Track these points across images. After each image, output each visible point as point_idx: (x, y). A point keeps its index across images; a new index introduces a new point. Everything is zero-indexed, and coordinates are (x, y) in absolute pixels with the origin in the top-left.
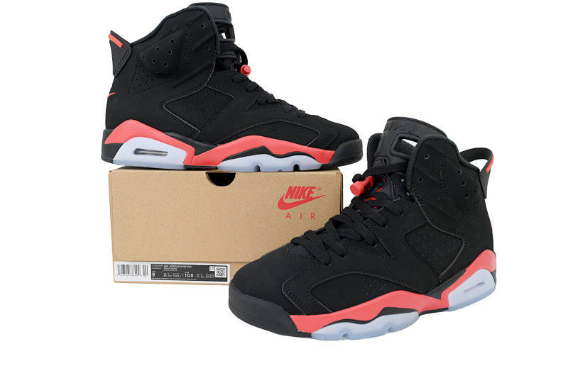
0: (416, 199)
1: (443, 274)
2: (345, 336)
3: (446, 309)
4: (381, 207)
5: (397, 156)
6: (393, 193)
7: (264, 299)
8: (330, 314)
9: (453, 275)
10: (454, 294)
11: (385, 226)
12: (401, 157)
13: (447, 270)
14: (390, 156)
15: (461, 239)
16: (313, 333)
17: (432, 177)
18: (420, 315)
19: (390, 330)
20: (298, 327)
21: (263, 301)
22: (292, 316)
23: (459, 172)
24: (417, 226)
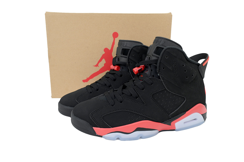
0: (161, 77)
1: (171, 114)
2: (118, 139)
3: (174, 130)
4: (143, 80)
5: (155, 56)
6: (150, 74)
7: (81, 119)
8: (110, 129)
9: (177, 115)
10: (178, 124)
11: (143, 89)
12: (156, 57)
13: (174, 112)
14: (152, 56)
15: (184, 98)
16: (103, 136)
17: (169, 67)
18: (159, 132)
19: (141, 138)
20: (96, 133)
21: (81, 120)
22: (93, 128)
23: (183, 65)
24: (159, 91)
